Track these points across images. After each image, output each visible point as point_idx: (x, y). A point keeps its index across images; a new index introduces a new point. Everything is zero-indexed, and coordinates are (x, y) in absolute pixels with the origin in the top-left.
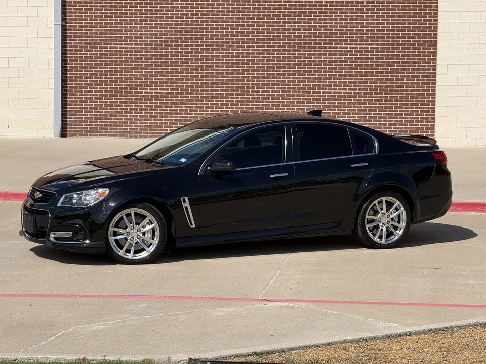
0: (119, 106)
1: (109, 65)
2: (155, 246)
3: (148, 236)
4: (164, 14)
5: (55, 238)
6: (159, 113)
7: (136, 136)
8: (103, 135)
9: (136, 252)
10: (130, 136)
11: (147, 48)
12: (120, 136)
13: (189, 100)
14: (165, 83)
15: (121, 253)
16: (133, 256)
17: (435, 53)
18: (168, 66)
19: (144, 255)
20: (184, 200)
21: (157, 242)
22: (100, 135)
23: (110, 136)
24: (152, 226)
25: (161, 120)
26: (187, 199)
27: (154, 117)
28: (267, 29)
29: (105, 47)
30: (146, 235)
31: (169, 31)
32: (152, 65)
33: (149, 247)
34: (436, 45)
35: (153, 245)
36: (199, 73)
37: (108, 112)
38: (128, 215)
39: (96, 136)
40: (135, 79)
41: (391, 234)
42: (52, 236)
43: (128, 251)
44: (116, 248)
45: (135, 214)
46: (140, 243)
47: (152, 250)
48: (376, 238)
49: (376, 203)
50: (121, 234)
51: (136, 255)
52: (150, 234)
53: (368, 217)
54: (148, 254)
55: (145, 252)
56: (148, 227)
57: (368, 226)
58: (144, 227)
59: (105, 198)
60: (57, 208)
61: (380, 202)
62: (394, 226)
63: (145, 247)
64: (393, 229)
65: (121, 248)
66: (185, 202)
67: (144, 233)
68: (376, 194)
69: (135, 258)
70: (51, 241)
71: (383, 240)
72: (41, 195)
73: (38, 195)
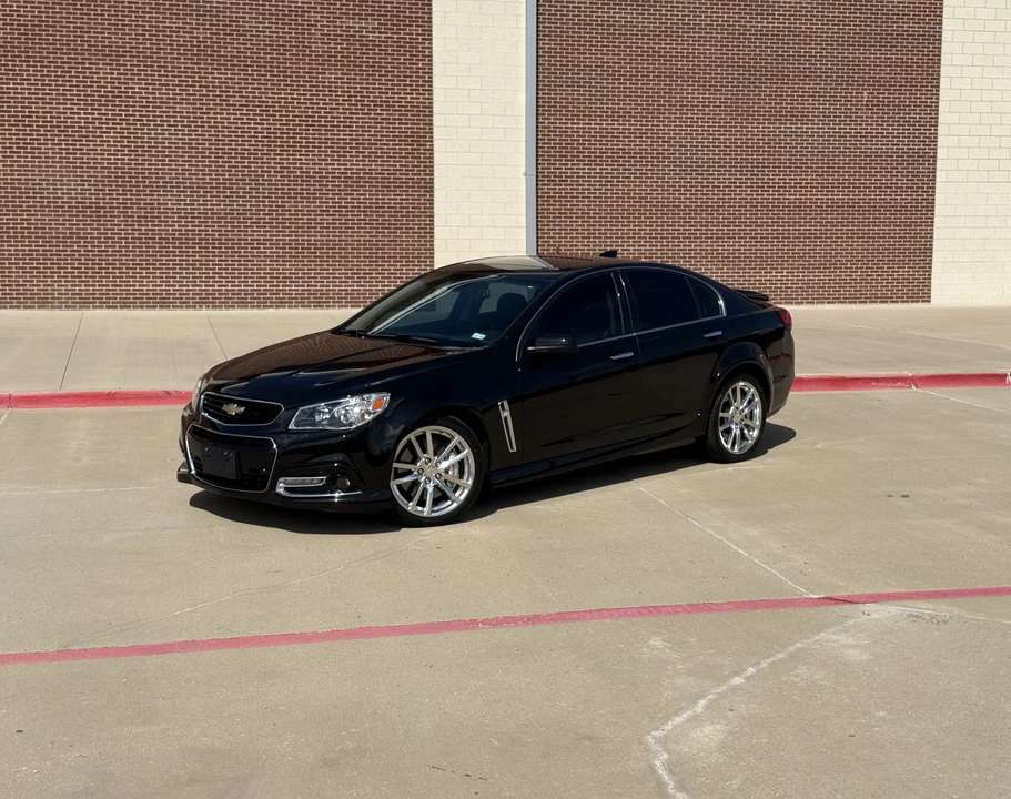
0: (35, 268)
2: (466, 492)
3: (453, 473)
5: (286, 489)
6: (91, 277)
7: (60, 307)
8: (16, 307)
9: (436, 502)
10: (52, 307)
12: (39, 307)
13: (131, 260)
14: (97, 238)
15: (411, 507)
16: (432, 512)
17: (431, 200)
19: (449, 507)
20: (502, 404)
21: (470, 482)
22: (11, 307)
23: (24, 307)
24: (459, 457)
25: (94, 286)
26: (506, 403)
27: (84, 281)
29: (11, 193)
30: (450, 472)
31: (99, 172)
32: (78, 216)
33: (455, 491)
34: (432, 191)
35: (461, 488)
37: (21, 277)
38: (422, 439)
39: (6, 307)
41: (743, 437)
42: (281, 485)
43: (422, 503)
44: (401, 500)
45: (434, 436)
46: (442, 486)
47: (462, 498)
48: (729, 447)
49: (730, 391)
50: (409, 473)
51: (436, 509)
52: (456, 471)
53: (721, 415)
54: (455, 505)
55: (449, 502)
56: (454, 459)
57: (721, 429)
58: (446, 458)
59: (386, 411)
60: (288, 432)
61: (734, 391)
62: (747, 426)
63: (449, 493)
64: (746, 431)
65: (410, 499)
66: (503, 409)
67: (447, 471)
68: (731, 379)
69: (434, 515)
70: (279, 494)
71: (736, 450)
72: (243, 409)
73: (233, 410)
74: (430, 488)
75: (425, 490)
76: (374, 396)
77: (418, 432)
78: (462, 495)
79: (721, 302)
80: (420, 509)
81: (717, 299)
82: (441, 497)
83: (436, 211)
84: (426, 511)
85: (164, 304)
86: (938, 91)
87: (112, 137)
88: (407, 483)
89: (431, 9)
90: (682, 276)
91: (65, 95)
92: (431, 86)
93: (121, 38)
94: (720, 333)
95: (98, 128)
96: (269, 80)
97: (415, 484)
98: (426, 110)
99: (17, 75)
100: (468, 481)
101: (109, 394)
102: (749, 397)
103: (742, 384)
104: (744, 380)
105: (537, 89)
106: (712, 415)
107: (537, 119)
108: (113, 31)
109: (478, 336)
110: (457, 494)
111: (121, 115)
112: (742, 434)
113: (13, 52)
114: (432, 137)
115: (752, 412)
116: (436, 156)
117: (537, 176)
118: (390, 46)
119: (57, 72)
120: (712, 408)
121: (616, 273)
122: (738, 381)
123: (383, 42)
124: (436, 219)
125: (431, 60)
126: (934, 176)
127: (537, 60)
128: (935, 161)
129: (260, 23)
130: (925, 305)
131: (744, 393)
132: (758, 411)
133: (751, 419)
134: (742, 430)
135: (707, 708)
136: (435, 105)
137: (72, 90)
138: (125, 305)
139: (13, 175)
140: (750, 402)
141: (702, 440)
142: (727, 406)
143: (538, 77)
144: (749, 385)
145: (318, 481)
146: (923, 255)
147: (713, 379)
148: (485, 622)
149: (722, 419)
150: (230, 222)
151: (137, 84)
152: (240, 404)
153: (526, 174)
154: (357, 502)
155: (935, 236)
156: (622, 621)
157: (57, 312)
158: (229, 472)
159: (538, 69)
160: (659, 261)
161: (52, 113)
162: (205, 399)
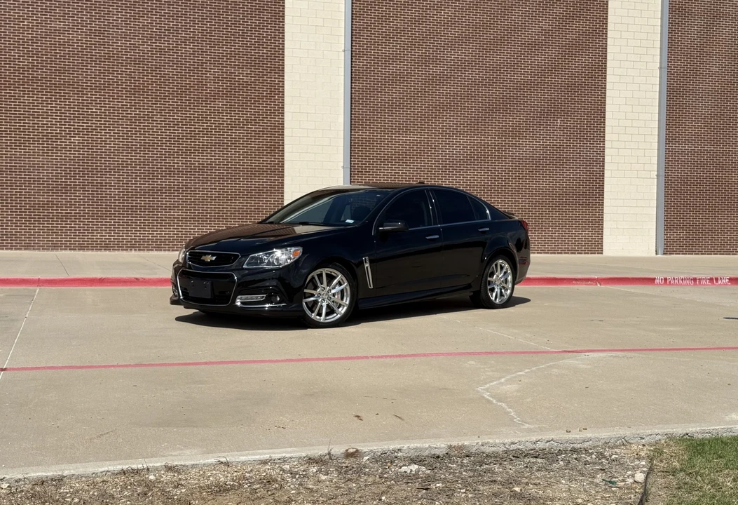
0: (23, 223)
1: (14, 189)
2: (345, 308)
3: (338, 297)
4: (64, 148)
5: (241, 303)
7: (39, 249)
8: (10, 249)
9: (328, 314)
10: (34, 249)
11: (49, 176)
12: (25, 249)
14: (65, 204)
15: (313, 316)
18: (68, 190)
19: (335, 317)
20: (365, 259)
21: (348, 303)
22: (6, 249)
23: (15, 249)
24: (341, 288)
26: (367, 259)
27: (55, 232)
28: (151, 162)
30: (336, 297)
31: (68, 162)
33: (339, 308)
35: (342, 306)
36: (94, 197)
37: (14, 229)
38: (320, 276)
39: (3, 249)
40: (38, 201)
41: (502, 295)
42: (238, 301)
43: (319, 314)
44: (308, 312)
45: (327, 274)
46: (331, 304)
47: (343, 312)
48: (493, 299)
49: (494, 265)
50: (312, 295)
51: (327, 318)
52: (340, 296)
53: (489, 279)
54: (339, 316)
55: (335, 315)
56: (338, 288)
57: (489, 287)
58: (334, 288)
59: (300, 257)
60: (243, 269)
61: (496, 265)
62: (504, 288)
63: (335, 309)
64: (503, 291)
65: (312, 312)
66: (366, 262)
67: (334, 295)
68: (493, 258)
69: (327, 321)
70: (237, 306)
71: (497, 301)
72: (214, 258)
73: (209, 258)
74: (324, 304)
75: (321, 306)
76: (293, 249)
77: (318, 272)
78: (343, 310)
79: (488, 212)
80: (318, 317)
81: (485, 211)
82: (331, 311)
83: (285, 190)
84: (322, 319)
85: (107, 248)
86: (604, 120)
87: (77, 140)
88: (311, 301)
89: (284, 63)
90: (465, 196)
91: (48, 113)
92: (283, 111)
93: (85, 77)
94: (488, 229)
95: (68, 134)
96: (179, 105)
97: (316, 302)
98: (280, 125)
99: (17, 99)
100: (347, 301)
101: (100, 279)
102: (504, 270)
103: (501, 261)
104: (502, 259)
105: (351, 114)
106: (484, 279)
107: (351, 132)
108: (80, 73)
109: (349, 221)
110: (340, 309)
111: (83, 126)
112: (501, 292)
113: (15, 85)
114: (283, 143)
115: (506, 279)
116: (286, 154)
117: (351, 169)
118: (258, 85)
119: (43, 98)
120: (483, 275)
121: (427, 190)
122: (499, 259)
123: (253, 82)
124: (285, 195)
125: (283, 95)
126: (603, 174)
127: (351, 96)
128: (604, 164)
129: (175, 69)
130: (600, 255)
131: (502, 268)
132: (510, 278)
133: (506, 283)
134: (501, 290)
135: (506, 381)
136: (285, 123)
137: (52, 110)
138: (82, 248)
139: (11, 163)
140: (505, 273)
141: (477, 293)
142: (492, 274)
143: (351, 106)
144: (504, 262)
145: (260, 297)
146: (597, 223)
147: (482, 260)
148: (372, 357)
149: (489, 281)
150: (152, 195)
151: (94, 106)
152: (213, 255)
153: (343, 168)
154: (282, 311)
155: (605, 212)
156: (449, 357)
157: (37, 252)
158: (207, 294)
159: (351, 101)
160: (454, 186)
161: (38, 124)
162: (189, 255)
